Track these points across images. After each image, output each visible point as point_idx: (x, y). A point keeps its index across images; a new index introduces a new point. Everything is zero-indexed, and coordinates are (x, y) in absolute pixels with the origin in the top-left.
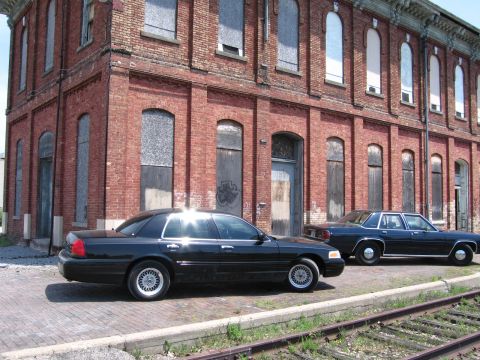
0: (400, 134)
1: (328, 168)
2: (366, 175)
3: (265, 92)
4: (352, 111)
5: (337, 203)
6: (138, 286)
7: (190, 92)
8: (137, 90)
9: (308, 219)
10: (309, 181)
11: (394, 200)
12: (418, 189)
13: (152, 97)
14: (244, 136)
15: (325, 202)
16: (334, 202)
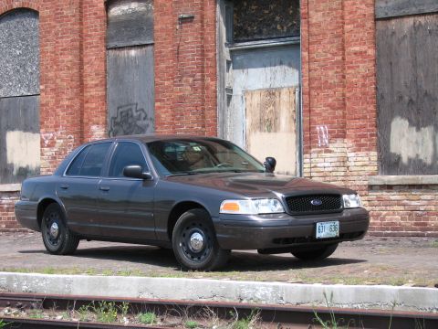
14: (154, 15)
15: (368, 124)
16: (407, 122)
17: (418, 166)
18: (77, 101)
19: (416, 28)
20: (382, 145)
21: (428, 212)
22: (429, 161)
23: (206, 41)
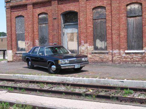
5: (101, 41)
8: (14, 11)
13: (18, 12)
14: (48, 18)
15: (92, 41)
16: (99, 40)
17: (101, 49)
18: (33, 35)
19: (101, 21)
20: (94, 45)
21: (103, 58)
22: (104, 48)
23: (59, 23)
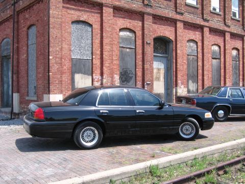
0: (231, 38)
1: (188, 60)
2: (211, 64)
3: (149, 10)
4: (203, 23)
5: (193, 82)
6: (81, 139)
7: (102, 10)
8: (68, 8)
9: (176, 92)
10: (176, 68)
11: (227, 80)
12: (241, 73)
13: (78, 13)
16: (191, 81)
19: (193, 58)
20: (188, 87)
